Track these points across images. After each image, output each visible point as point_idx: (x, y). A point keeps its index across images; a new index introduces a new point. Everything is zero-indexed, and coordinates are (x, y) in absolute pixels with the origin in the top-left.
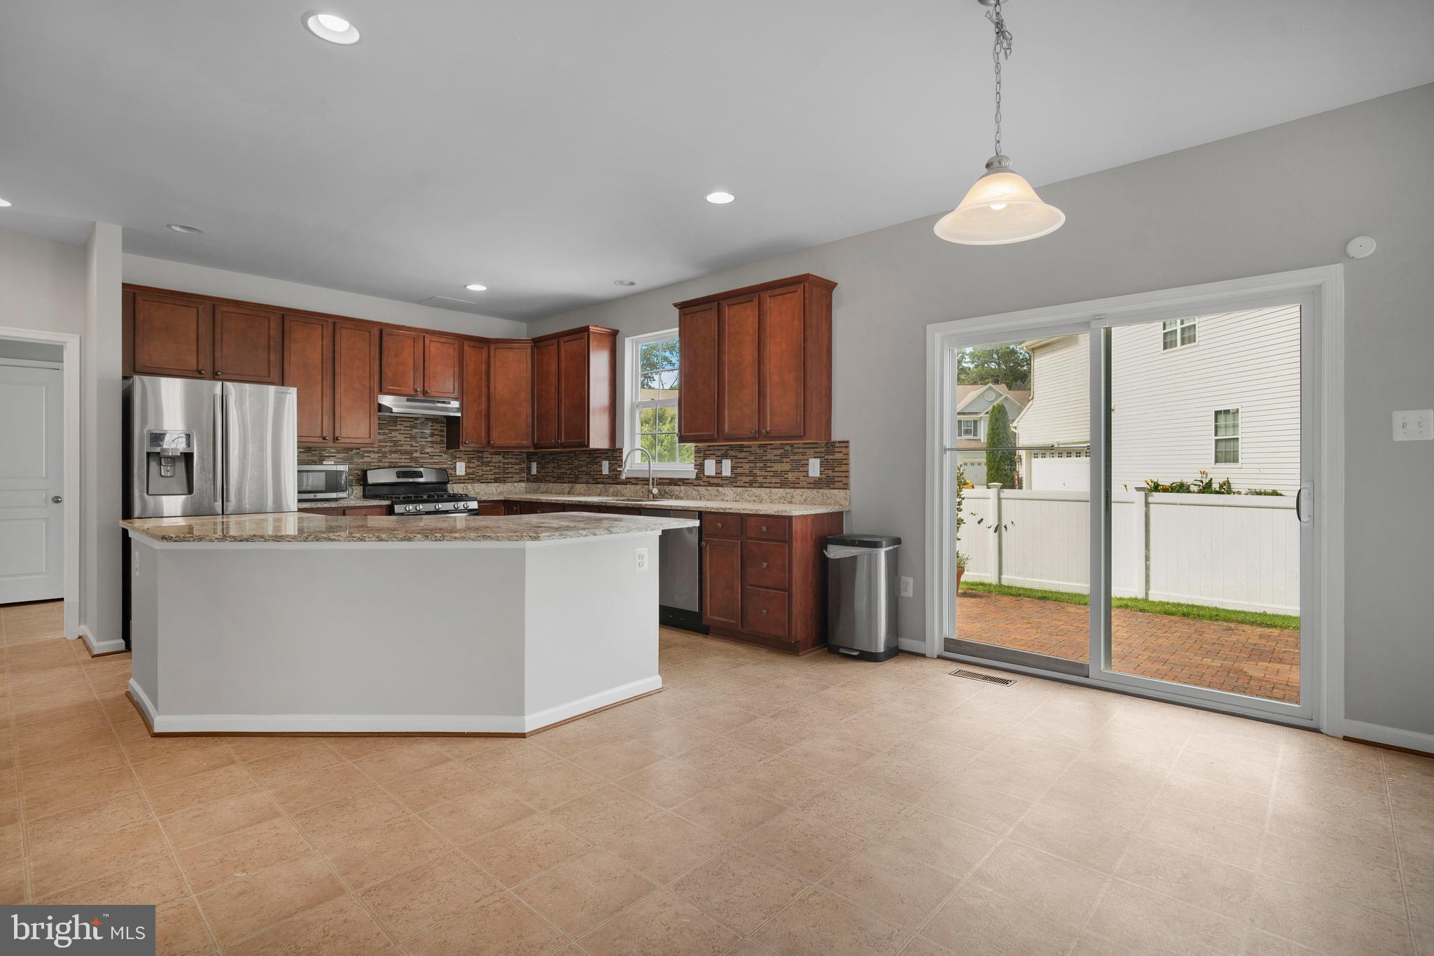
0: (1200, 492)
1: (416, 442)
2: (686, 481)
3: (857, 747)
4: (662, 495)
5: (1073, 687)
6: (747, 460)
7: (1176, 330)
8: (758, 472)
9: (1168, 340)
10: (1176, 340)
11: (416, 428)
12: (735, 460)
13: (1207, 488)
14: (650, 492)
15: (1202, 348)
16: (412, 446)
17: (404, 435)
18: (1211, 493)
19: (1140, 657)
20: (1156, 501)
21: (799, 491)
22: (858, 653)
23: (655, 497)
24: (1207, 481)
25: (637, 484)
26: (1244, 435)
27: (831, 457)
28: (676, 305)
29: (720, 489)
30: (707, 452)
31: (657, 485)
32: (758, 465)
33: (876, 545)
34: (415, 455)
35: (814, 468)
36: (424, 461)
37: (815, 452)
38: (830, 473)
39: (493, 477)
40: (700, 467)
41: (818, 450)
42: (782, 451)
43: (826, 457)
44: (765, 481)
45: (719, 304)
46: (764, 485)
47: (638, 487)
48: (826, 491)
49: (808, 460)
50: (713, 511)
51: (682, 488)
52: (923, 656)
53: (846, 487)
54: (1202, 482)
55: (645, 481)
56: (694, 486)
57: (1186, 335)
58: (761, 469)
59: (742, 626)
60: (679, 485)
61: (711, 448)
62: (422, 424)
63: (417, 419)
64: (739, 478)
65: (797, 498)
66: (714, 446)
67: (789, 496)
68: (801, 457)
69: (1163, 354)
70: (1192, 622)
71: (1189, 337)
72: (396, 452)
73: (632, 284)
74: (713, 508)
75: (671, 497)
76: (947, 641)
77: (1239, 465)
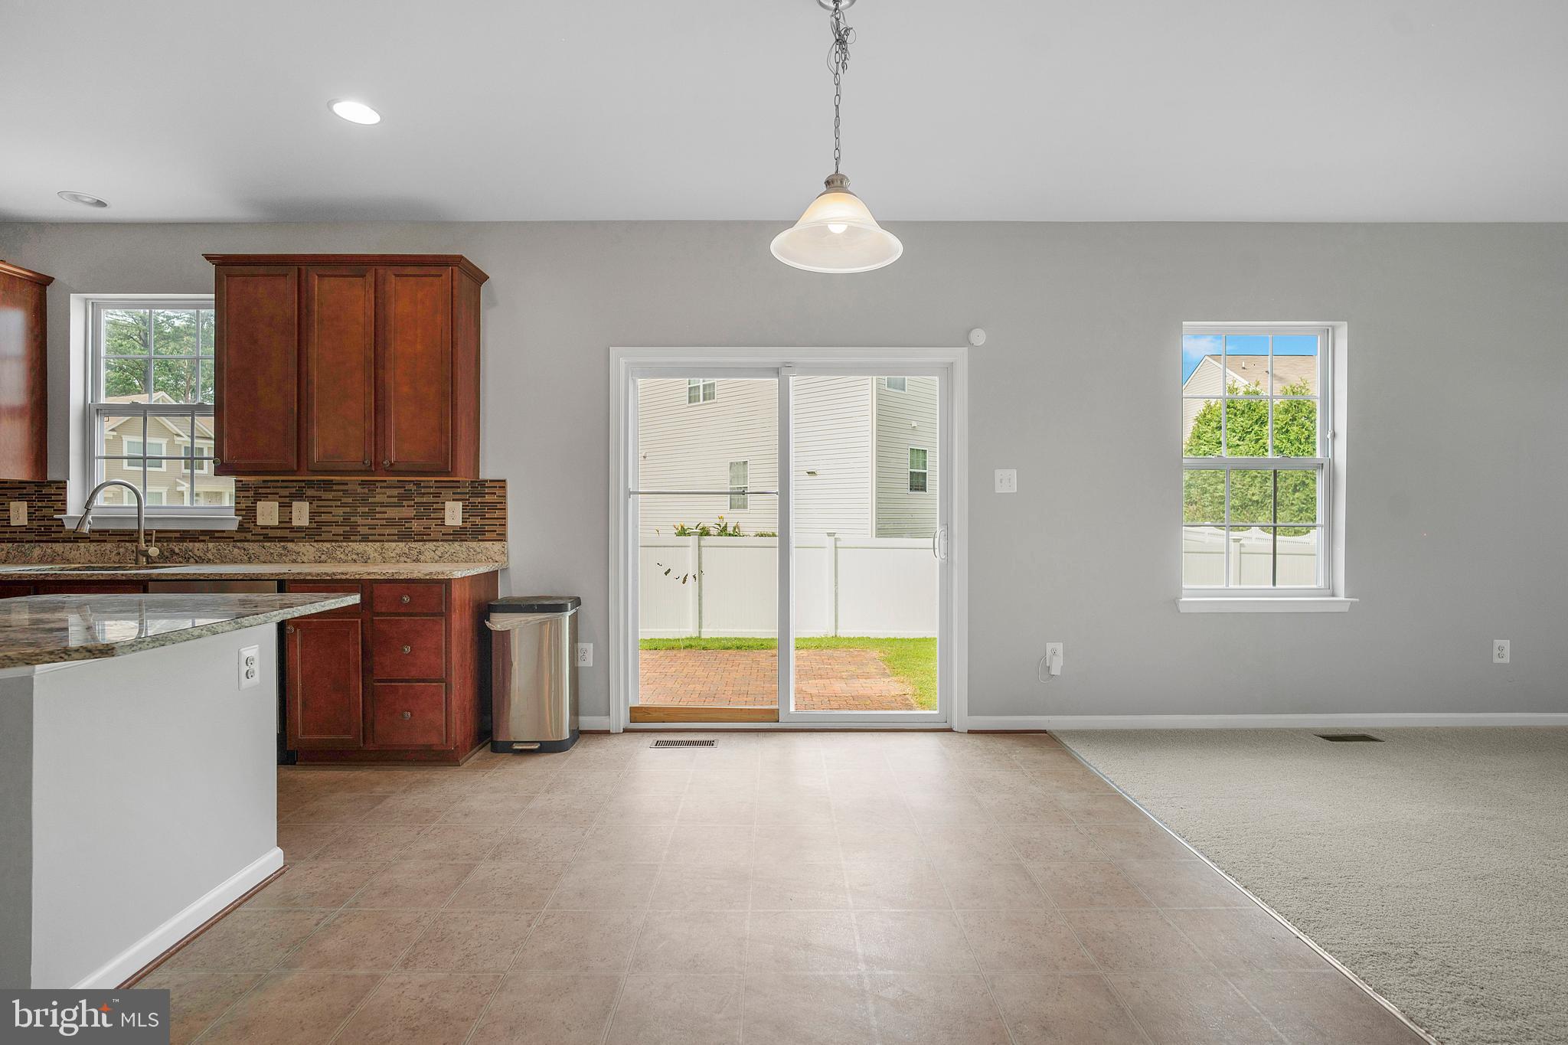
0: (719, 535)
2: (217, 535)
3: (451, 862)
4: (166, 558)
5: (767, 734)
6: (339, 503)
7: (699, 387)
8: (359, 520)
9: (692, 394)
10: (699, 395)
12: (315, 503)
13: (723, 531)
14: (145, 554)
15: (720, 405)
18: (726, 535)
19: (726, 692)
20: (707, 544)
21: (431, 545)
22: (539, 745)
23: (151, 562)
24: (723, 525)
25: (105, 541)
26: (752, 485)
27: (480, 500)
28: (208, 257)
29: (290, 545)
30: (260, 491)
31: (156, 541)
32: (359, 510)
33: (559, 608)
35: (454, 514)
37: (453, 493)
38: (478, 520)
40: (247, 514)
41: (459, 490)
42: (401, 491)
43: (471, 500)
44: (373, 531)
45: (299, 270)
46: (371, 538)
47: (108, 546)
48: (474, 544)
49: (444, 503)
50: (309, 578)
51: (211, 545)
52: (607, 733)
53: (502, 537)
54: (719, 525)
55: (130, 536)
56: (234, 541)
57: (707, 392)
58: (364, 515)
59: (364, 742)
60: (204, 541)
61: (269, 484)
64: (324, 529)
65: (428, 555)
66: (278, 481)
67: (415, 552)
68: (431, 499)
69: (688, 407)
70: (746, 654)
71: (710, 394)
73: (101, 204)
74: (310, 574)
75: (187, 560)
76: (633, 710)
77: (748, 511)
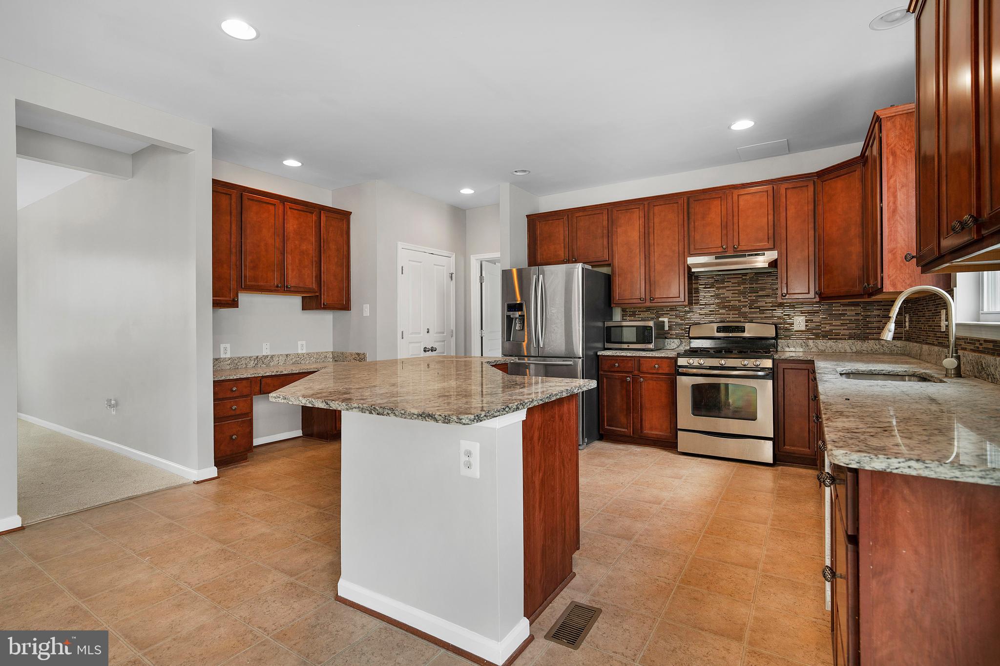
1: (745, 297)
11: (744, 283)
16: (739, 301)
17: (732, 292)
34: (743, 310)
36: (754, 315)
39: (847, 332)
62: (751, 279)
63: (745, 274)
72: (724, 307)
